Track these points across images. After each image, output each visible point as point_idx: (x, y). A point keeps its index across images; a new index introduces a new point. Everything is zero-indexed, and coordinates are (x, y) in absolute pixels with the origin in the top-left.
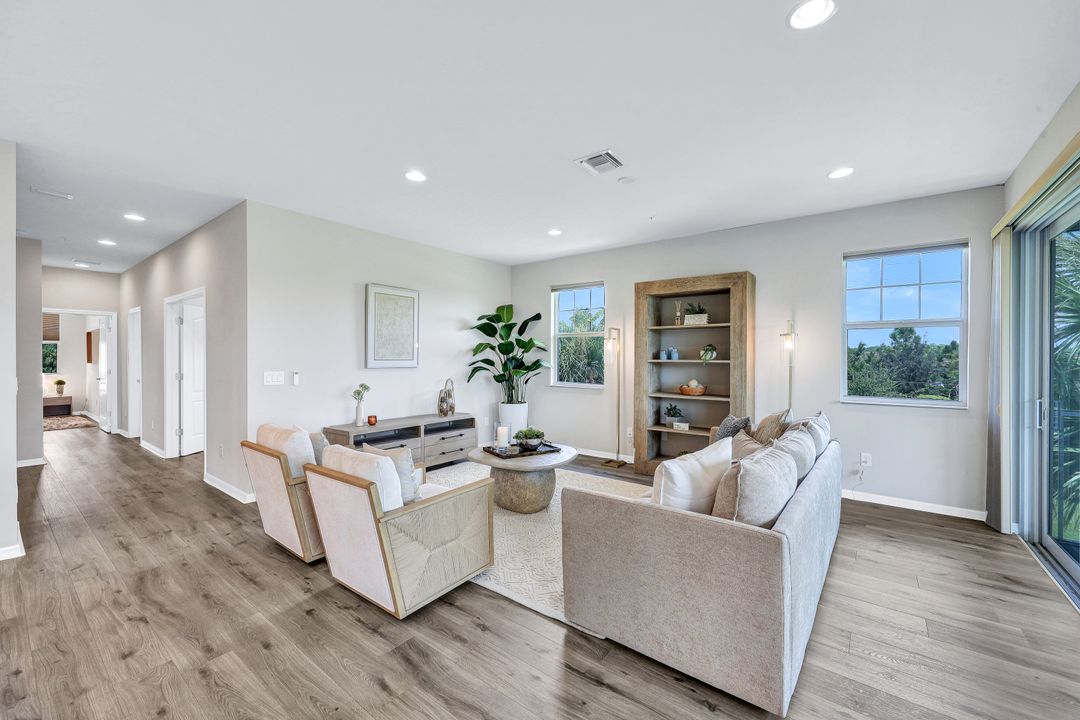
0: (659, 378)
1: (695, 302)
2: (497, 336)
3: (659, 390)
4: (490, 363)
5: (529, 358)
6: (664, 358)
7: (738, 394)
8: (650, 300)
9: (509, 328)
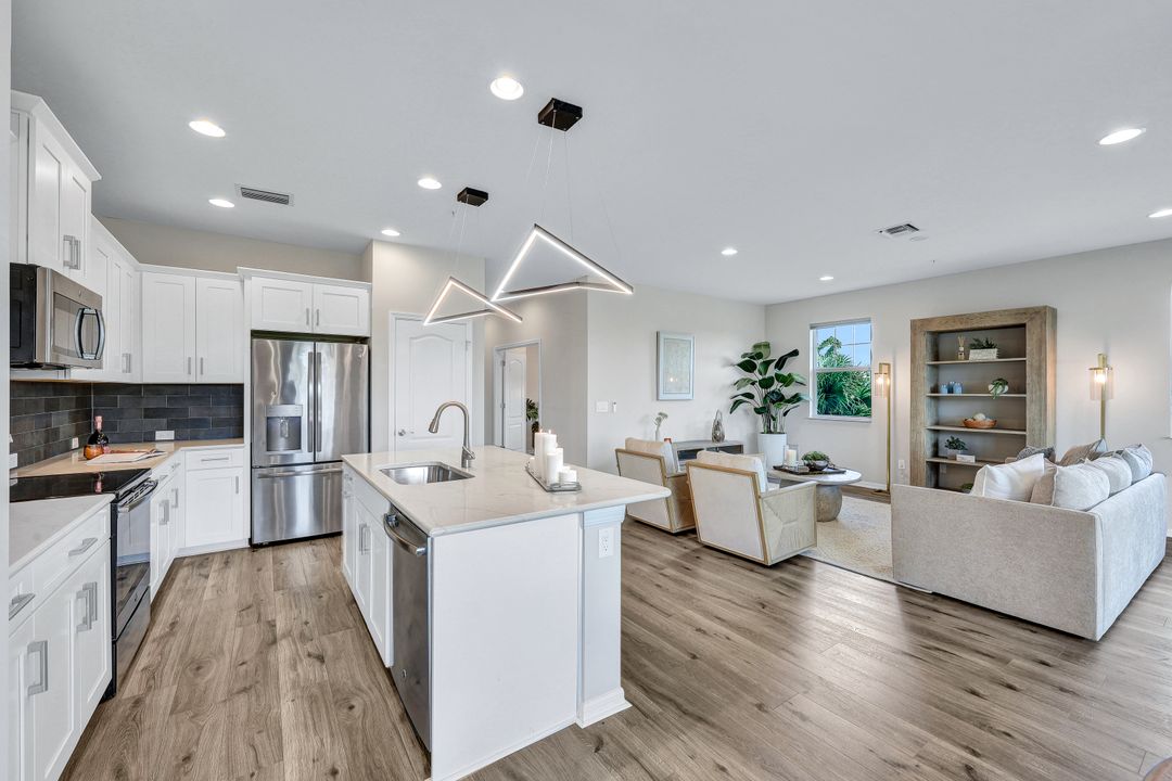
0: (937, 411)
1: (982, 337)
2: (756, 372)
3: (937, 424)
4: (750, 396)
5: (788, 392)
6: (944, 392)
7: (1037, 427)
8: (928, 336)
9: (767, 364)
